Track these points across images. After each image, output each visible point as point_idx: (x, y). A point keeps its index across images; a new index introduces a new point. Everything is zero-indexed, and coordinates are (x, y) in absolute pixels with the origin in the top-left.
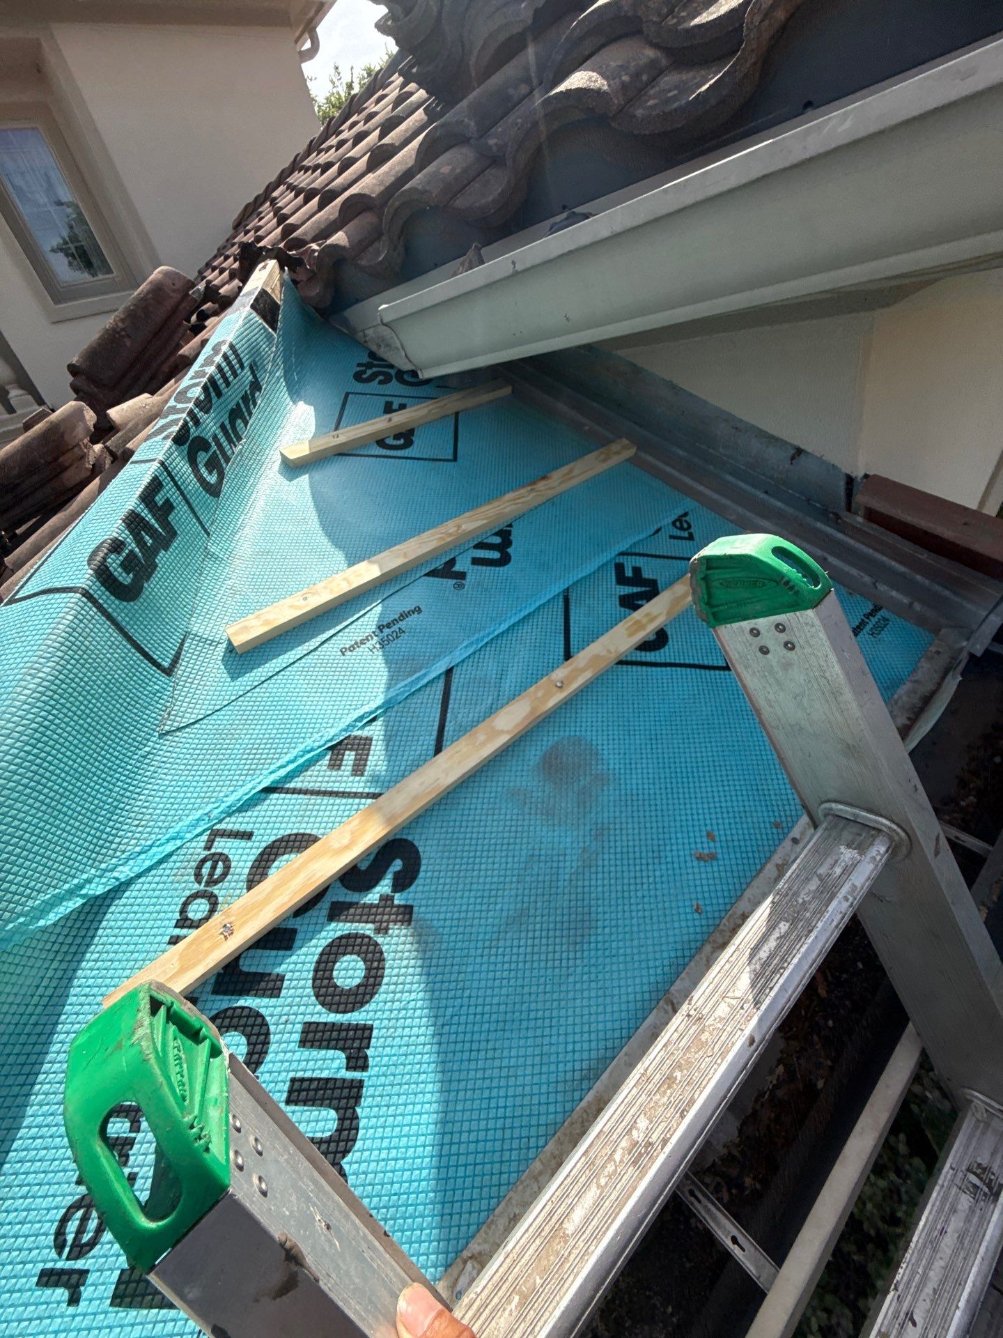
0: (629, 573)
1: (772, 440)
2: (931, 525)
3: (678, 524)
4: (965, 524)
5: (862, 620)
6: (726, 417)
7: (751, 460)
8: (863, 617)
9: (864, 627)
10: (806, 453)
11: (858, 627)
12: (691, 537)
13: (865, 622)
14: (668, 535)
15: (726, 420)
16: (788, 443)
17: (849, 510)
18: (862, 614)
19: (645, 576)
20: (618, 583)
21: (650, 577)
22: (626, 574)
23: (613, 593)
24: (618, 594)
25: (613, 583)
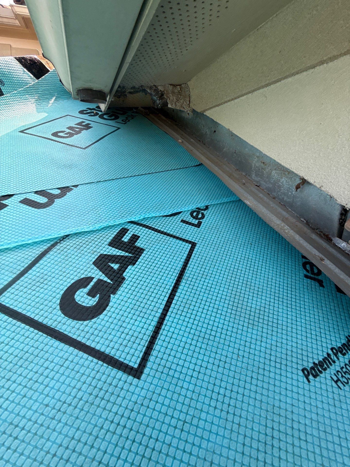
1: (286, 172)
5: (329, 355)
6: (258, 154)
7: (271, 186)
8: (330, 352)
9: (329, 367)
10: (309, 183)
11: (321, 364)
12: (198, 225)
13: (331, 359)
14: (181, 219)
15: (258, 157)
16: (296, 175)
17: (340, 237)
18: (330, 347)
19: (138, 244)
20: (110, 244)
21: (142, 246)
22: (123, 239)
23: (98, 250)
24: (102, 252)
25: (106, 243)
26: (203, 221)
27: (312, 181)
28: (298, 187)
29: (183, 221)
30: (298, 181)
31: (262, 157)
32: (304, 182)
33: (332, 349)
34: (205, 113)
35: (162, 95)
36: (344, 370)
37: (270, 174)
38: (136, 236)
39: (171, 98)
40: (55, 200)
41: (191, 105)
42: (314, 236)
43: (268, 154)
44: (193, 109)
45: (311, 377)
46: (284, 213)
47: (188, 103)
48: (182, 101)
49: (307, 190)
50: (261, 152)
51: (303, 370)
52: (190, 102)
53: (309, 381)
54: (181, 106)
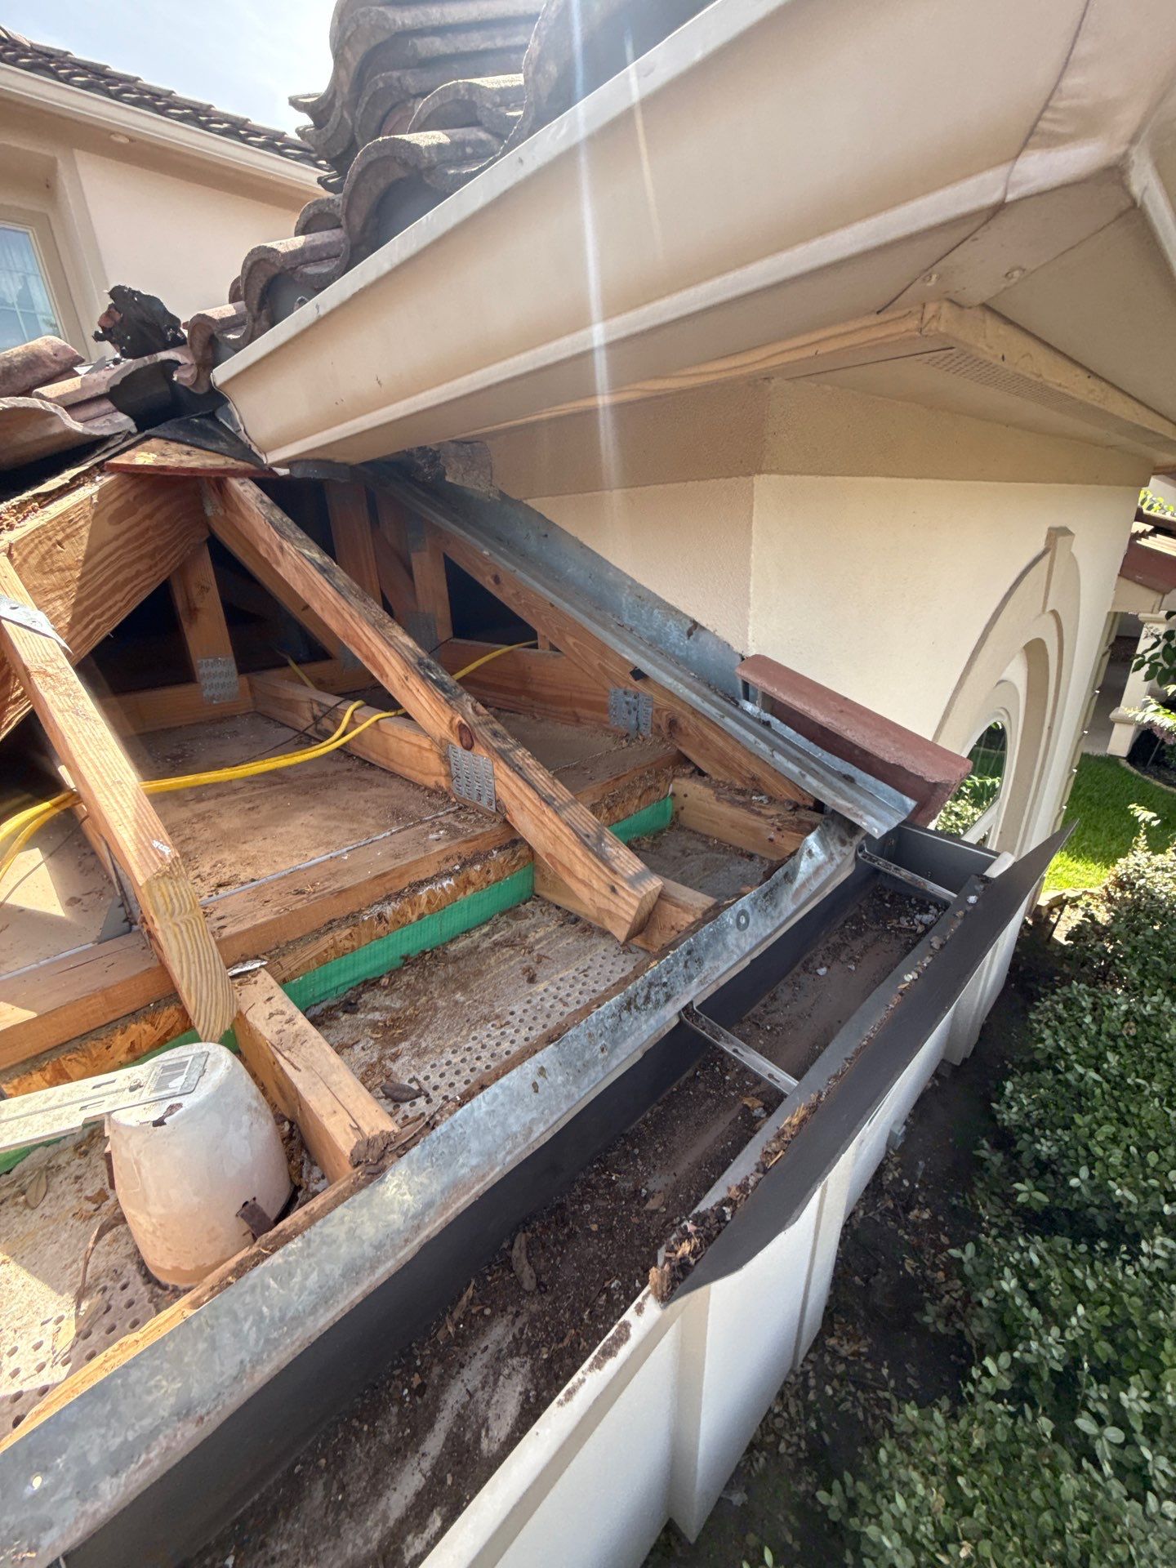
1: (672, 611)
2: (807, 708)
4: (842, 711)
6: (629, 583)
7: (654, 633)
10: (703, 628)
15: (630, 587)
16: (686, 616)
17: (747, 698)
27: (704, 624)
28: (690, 634)
30: (690, 625)
31: (635, 587)
32: (696, 624)
34: (526, 503)
35: (436, 459)
37: (652, 614)
39: (453, 466)
41: (495, 482)
42: (715, 698)
43: (645, 584)
44: (500, 491)
46: (677, 672)
47: (489, 477)
48: (475, 473)
49: (703, 637)
50: (633, 580)
52: (492, 475)
54: (475, 483)
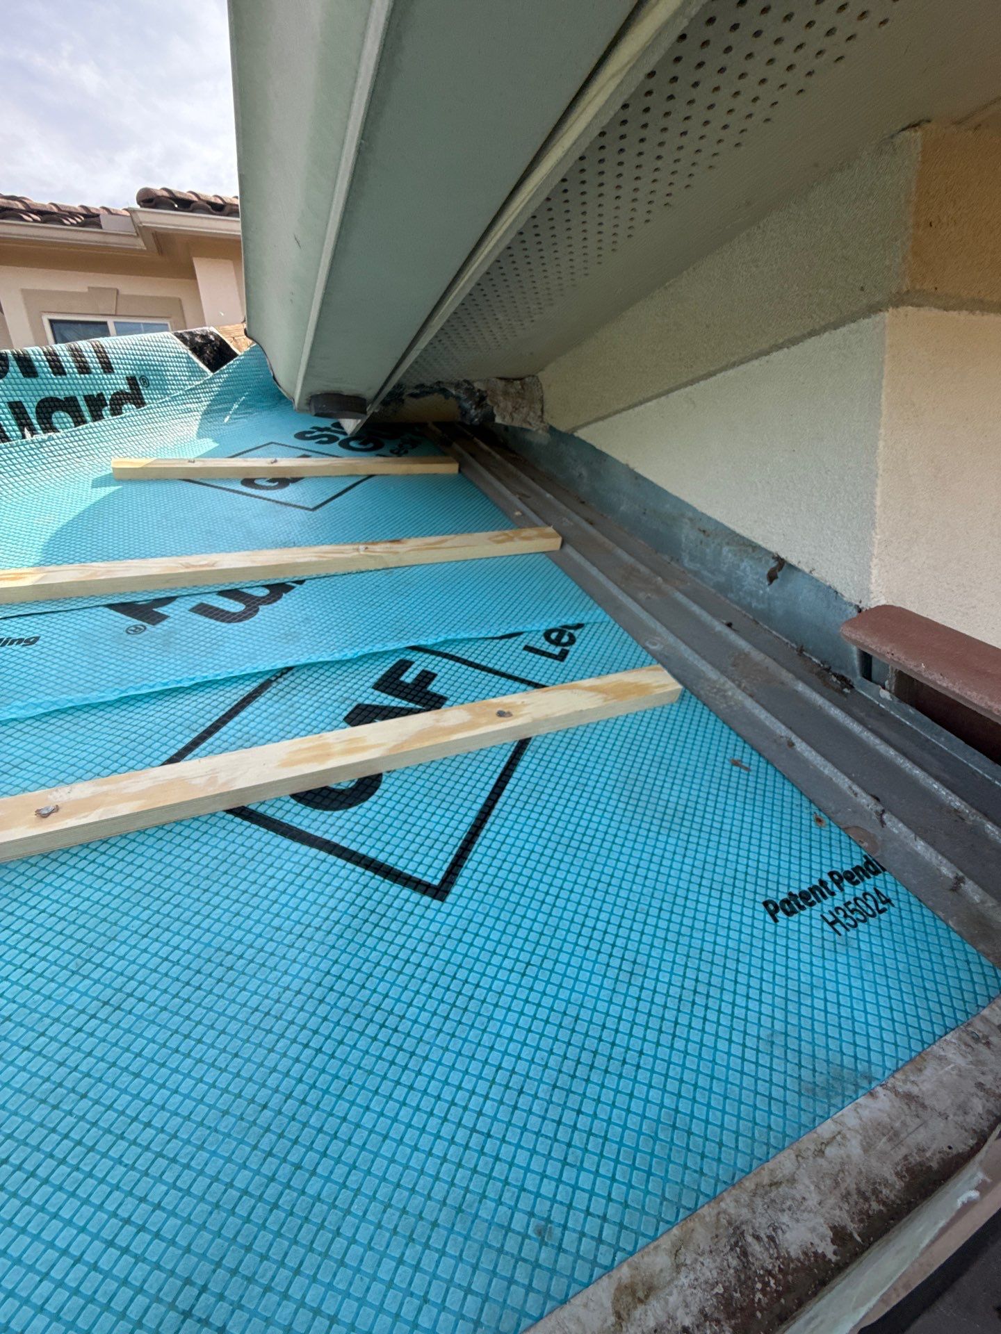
0: (409, 677)
1: (749, 547)
3: (554, 636)
5: (822, 882)
6: (690, 514)
7: (722, 579)
8: (826, 878)
9: (819, 901)
10: (792, 567)
11: (804, 896)
12: (562, 657)
13: (827, 889)
14: (523, 645)
15: (691, 520)
16: (767, 551)
17: (869, 676)
18: (827, 869)
19: (434, 687)
20: (377, 686)
21: (442, 692)
22: (402, 679)
23: (353, 697)
24: (360, 700)
25: (368, 684)
26: (572, 649)
27: (793, 561)
28: (772, 577)
29: (527, 648)
30: (773, 564)
31: (699, 519)
32: (781, 562)
33: (831, 874)
34: (576, 434)
35: (482, 398)
36: (851, 906)
37: (720, 553)
38: (429, 673)
39: (502, 405)
40: (261, 607)
41: (546, 416)
43: (709, 513)
44: (551, 427)
45: (780, 914)
47: (539, 413)
48: (525, 410)
49: (791, 582)
50: (694, 510)
51: (766, 904)
52: (542, 411)
53: (776, 920)
54: (525, 421)
